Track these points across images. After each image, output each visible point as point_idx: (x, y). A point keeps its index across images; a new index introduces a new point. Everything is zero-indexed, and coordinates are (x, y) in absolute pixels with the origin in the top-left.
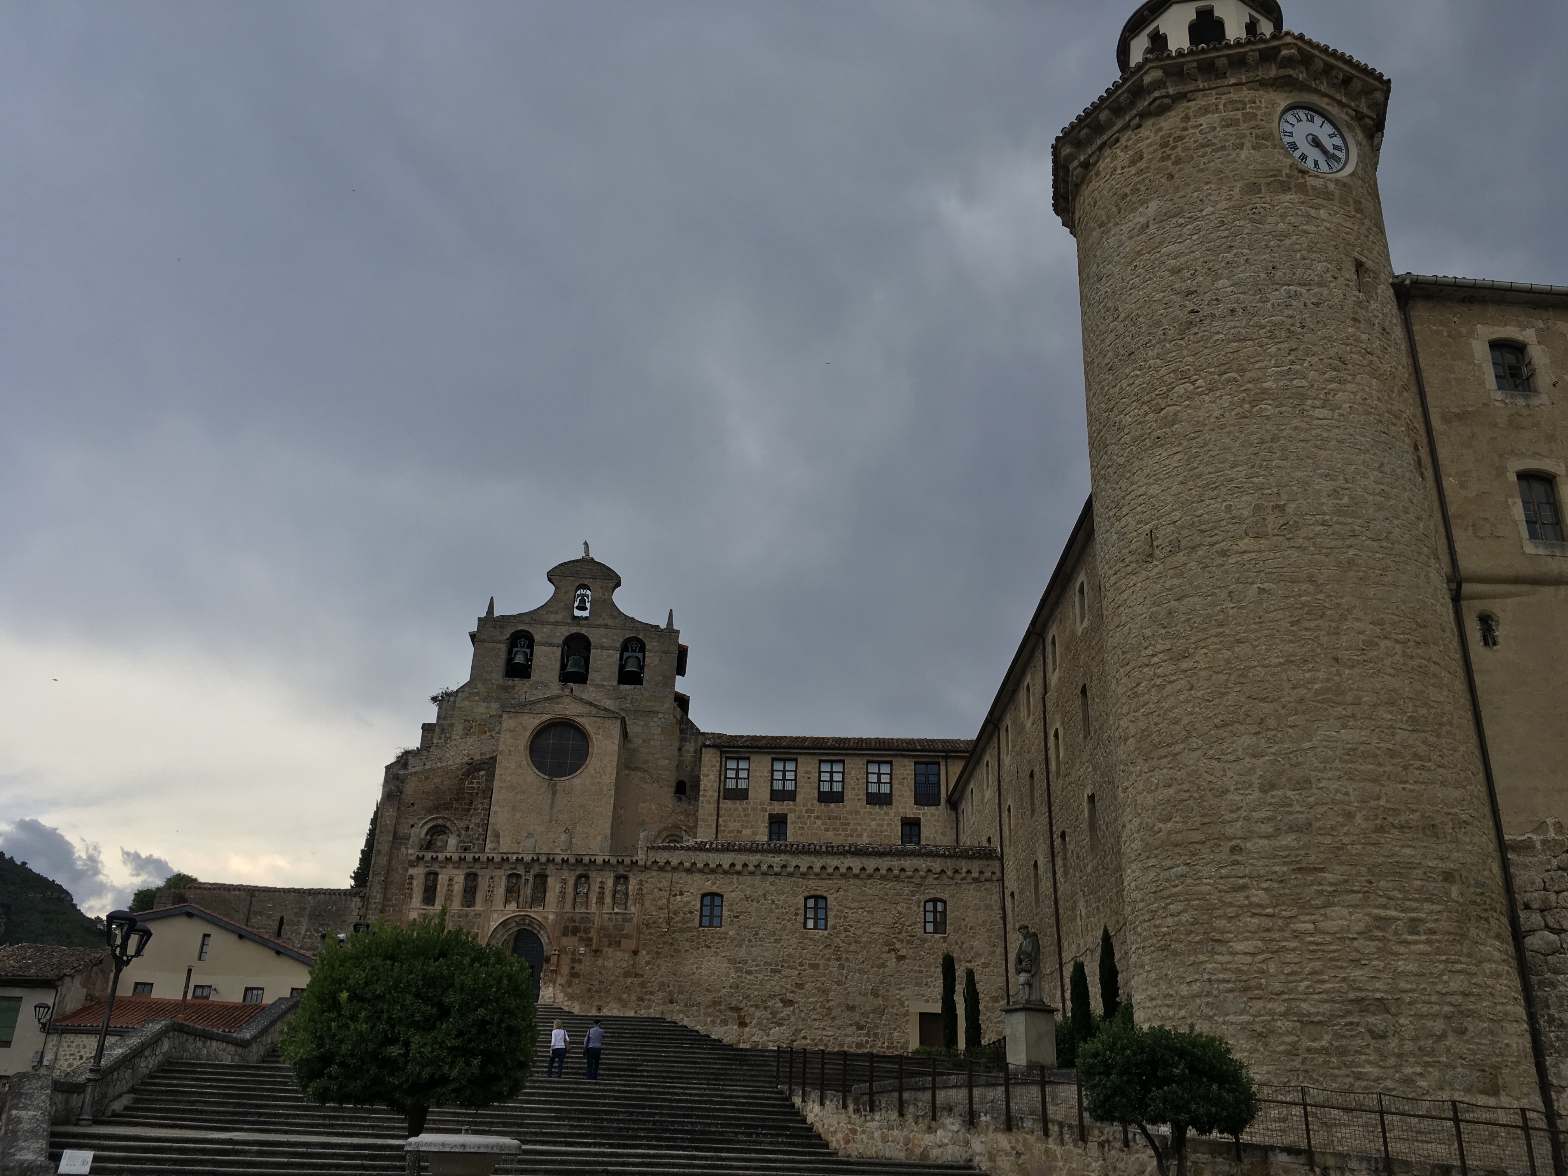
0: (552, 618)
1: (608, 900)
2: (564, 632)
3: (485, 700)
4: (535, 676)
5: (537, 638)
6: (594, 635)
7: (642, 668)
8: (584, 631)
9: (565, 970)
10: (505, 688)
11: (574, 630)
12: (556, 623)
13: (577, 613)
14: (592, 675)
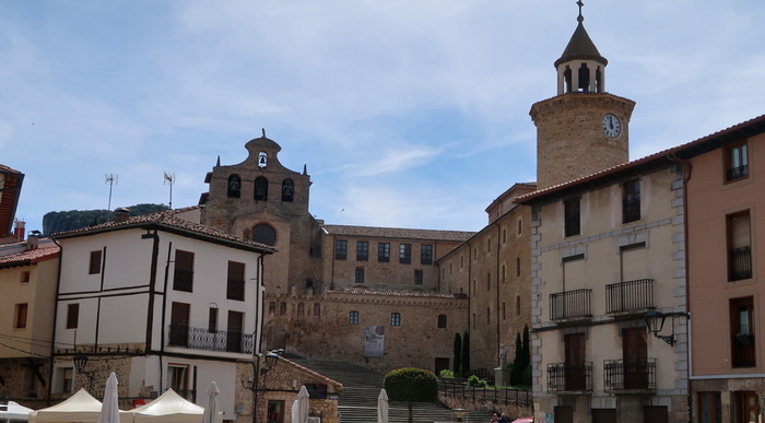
0: (249, 167)
1: (312, 313)
2: (255, 175)
3: (220, 208)
4: (242, 196)
5: (242, 178)
6: (269, 177)
7: (292, 193)
8: (265, 175)
9: (296, 340)
10: (227, 202)
11: (260, 174)
12: (251, 170)
13: (260, 165)
14: (269, 197)
